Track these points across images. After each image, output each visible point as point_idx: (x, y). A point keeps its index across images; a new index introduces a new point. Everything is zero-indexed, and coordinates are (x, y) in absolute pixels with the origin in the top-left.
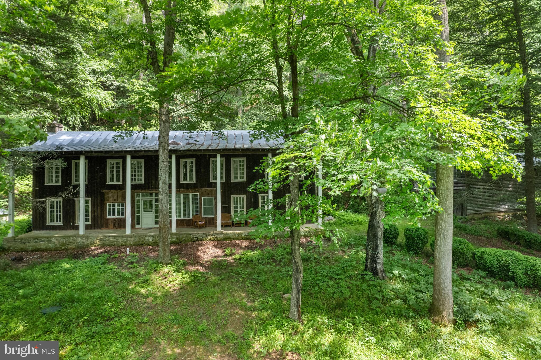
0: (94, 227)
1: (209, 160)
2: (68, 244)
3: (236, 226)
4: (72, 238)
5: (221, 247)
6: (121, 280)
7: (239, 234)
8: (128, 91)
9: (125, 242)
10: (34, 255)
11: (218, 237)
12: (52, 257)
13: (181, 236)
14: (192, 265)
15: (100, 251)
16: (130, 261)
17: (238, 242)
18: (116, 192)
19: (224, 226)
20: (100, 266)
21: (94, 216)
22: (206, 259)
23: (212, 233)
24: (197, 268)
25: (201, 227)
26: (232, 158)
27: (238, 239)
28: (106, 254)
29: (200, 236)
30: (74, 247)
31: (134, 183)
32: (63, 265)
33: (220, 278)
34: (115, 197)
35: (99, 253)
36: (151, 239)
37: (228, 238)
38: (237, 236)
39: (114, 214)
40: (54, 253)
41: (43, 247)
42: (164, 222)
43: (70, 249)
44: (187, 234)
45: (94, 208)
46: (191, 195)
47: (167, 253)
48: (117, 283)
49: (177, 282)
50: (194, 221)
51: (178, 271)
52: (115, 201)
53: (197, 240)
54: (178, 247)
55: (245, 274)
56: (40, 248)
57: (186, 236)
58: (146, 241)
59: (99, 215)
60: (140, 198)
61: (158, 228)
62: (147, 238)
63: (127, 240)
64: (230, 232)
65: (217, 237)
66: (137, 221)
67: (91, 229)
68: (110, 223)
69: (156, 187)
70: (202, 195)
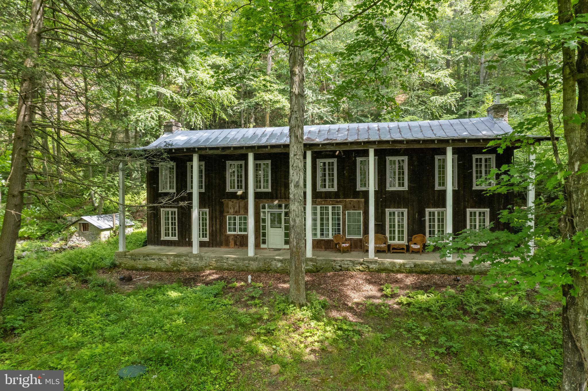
0: (213, 244)
1: (356, 160)
2: (180, 265)
3: (393, 252)
4: (184, 258)
5: (375, 282)
6: (236, 326)
7: (401, 265)
8: (255, 90)
9: (247, 267)
10: (144, 275)
11: (371, 266)
12: (161, 279)
13: (319, 263)
14: (336, 308)
15: (215, 276)
16: (251, 295)
17: (399, 276)
18: (238, 202)
19: (378, 251)
20: (212, 299)
21: (212, 231)
22: (355, 300)
23: (362, 260)
24: (344, 313)
25: (345, 251)
26: (387, 158)
27: (399, 272)
28: (223, 281)
29: (344, 264)
30: (186, 268)
31: (258, 190)
32: (169, 293)
33: (383, 336)
34: (237, 208)
35: (214, 280)
36: (279, 265)
37: (385, 270)
38: (398, 267)
39: (235, 230)
40: (165, 275)
41: (154, 267)
42: (298, 243)
43: (182, 271)
44: (326, 260)
45: (212, 221)
46: (330, 207)
47: (302, 290)
48: (230, 331)
49: (316, 338)
50: (335, 242)
51: (316, 318)
52: (236, 213)
53: (341, 270)
54: (314, 278)
55: (424, 334)
56: (151, 268)
57: (326, 263)
58: (273, 267)
59: (218, 230)
60: (266, 210)
61: (288, 249)
62: (274, 263)
63: (249, 264)
64: (388, 261)
65: (368, 267)
66: (263, 239)
67: (209, 246)
68: (231, 241)
69: (286, 197)
70: (345, 208)
